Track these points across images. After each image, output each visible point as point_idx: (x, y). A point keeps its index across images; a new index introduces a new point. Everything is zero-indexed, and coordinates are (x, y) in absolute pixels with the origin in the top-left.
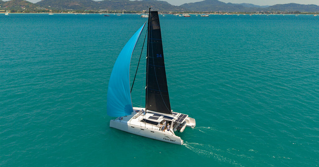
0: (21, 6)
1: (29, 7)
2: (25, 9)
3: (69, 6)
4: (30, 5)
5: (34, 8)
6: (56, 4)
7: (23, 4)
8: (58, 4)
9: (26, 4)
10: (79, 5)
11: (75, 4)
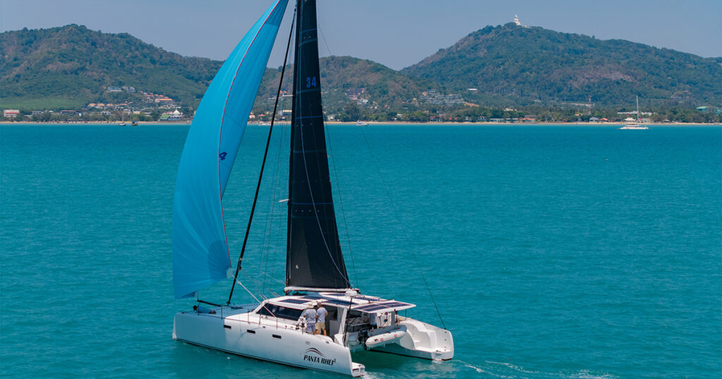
0: (346, 86)
1: (385, 92)
2: (365, 101)
3: (575, 85)
4: (390, 82)
5: (409, 98)
6: (506, 77)
7: (356, 80)
8: (514, 77)
9: (373, 79)
10: (628, 78)
11: (605, 76)
